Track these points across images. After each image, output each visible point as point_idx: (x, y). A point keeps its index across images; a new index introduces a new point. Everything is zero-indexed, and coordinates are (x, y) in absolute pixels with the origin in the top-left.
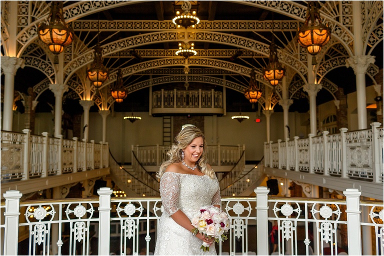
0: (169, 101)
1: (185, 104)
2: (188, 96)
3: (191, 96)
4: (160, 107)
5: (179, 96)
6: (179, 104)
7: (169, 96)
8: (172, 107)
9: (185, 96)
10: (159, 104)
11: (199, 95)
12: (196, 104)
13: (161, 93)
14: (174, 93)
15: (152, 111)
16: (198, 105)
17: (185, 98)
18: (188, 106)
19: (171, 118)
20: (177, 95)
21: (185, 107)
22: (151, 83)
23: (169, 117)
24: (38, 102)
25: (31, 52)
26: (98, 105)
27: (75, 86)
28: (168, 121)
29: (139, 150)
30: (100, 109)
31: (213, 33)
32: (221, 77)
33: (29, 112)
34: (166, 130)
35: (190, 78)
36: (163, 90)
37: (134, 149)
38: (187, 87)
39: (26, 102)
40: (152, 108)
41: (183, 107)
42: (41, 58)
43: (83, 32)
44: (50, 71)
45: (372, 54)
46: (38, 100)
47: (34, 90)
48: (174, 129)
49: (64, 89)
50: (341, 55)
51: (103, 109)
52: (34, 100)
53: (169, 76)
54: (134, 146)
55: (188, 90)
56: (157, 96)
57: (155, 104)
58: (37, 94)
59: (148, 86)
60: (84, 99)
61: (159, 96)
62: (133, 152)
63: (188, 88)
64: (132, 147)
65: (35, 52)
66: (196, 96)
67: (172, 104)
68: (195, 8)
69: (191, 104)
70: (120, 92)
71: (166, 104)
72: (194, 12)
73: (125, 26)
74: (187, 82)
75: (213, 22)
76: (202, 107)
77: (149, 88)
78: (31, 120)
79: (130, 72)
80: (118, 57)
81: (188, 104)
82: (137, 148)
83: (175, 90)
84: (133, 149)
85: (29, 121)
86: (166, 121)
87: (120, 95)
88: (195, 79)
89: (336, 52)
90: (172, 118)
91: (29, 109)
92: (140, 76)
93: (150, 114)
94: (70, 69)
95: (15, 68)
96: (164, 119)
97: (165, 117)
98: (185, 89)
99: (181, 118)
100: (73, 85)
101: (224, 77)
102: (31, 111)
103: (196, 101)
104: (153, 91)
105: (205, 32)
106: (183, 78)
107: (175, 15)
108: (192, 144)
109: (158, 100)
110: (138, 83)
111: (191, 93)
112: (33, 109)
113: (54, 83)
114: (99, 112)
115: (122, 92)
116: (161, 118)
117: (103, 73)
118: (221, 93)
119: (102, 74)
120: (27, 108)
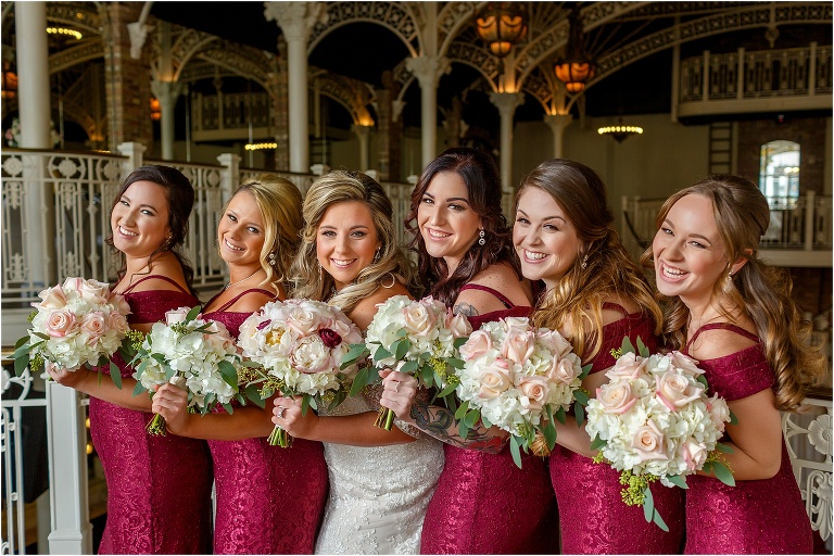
0: (722, 82)
1: (767, 86)
2: (776, 64)
3: (785, 63)
4: (698, 98)
5: (752, 66)
6: (751, 87)
7: (724, 67)
8: (733, 96)
9: (768, 65)
10: (696, 91)
11: (808, 61)
12: (800, 84)
13: (702, 62)
14: (736, 59)
15: (678, 110)
16: (807, 86)
17: (768, 71)
18: (775, 93)
19: (731, 128)
20: (746, 65)
21: (769, 95)
22: (676, 37)
23: (727, 124)
24: (404, 103)
26: (544, 103)
27: (480, 59)
28: (724, 134)
29: (641, 209)
30: (548, 112)
33: (387, 127)
34: (718, 158)
35: (782, 15)
36: (707, 54)
37: (628, 206)
38: (771, 40)
39: (379, 106)
40: (680, 102)
41: (762, 96)
44: (409, 29)
46: (404, 99)
47: (396, 77)
48: (739, 156)
49: (440, 67)
51: (554, 112)
52: (396, 98)
53: (722, 15)
54: (629, 200)
55: (778, 47)
56: (692, 70)
57: (685, 92)
58: (402, 86)
59: (667, 46)
60: (501, 90)
61: (697, 70)
62: (626, 214)
63: (776, 42)
64: (624, 201)
66: (801, 63)
67: (730, 88)
69: (784, 85)
70: (576, 66)
71: (716, 89)
74: (772, 25)
76: (817, 93)
77: (670, 50)
78: (390, 145)
79: (610, 13)
81: (775, 86)
82: (637, 205)
83: (741, 51)
84: (624, 208)
85: (387, 146)
86: (718, 134)
87: (575, 73)
88: (798, 14)
90: (736, 126)
91: (386, 121)
92: (646, 21)
93: (674, 117)
94: (452, 18)
95: (306, 25)
96: (712, 129)
97: (716, 125)
98: (766, 45)
99: (759, 125)
100: (477, 57)
102: (391, 124)
103: (801, 77)
104: (683, 58)
106: (762, 17)
108: (323, 224)
109: (696, 80)
110: (641, 40)
111: (785, 56)
112: (395, 119)
113: (418, 54)
114: (547, 120)
115: (581, 65)
116: (706, 129)
117: (512, 19)
119: (509, 22)
120: (383, 117)
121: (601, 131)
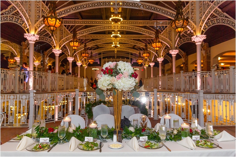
25: (44, 34)
31: (129, 26)
32: (129, 54)
36: (106, 58)
42: (49, 37)
43: (68, 25)
45: (205, 34)
50: (187, 37)
51: (84, 66)
55: (116, 58)
56: (104, 61)
59: (101, 57)
61: (105, 61)
65: (46, 34)
68: (120, 14)
72: (120, 16)
73: (88, 22)
74: (116, 55)
75: (128, 21)
80: (85, 38)
83: (111, 59)
87: (92, 61)
89: (185, 35)
101: (130, 54)
105: (125, 26)
106: (114, 54)
107: (111, 17)
118: (129, 60)
121: (93, 69)
